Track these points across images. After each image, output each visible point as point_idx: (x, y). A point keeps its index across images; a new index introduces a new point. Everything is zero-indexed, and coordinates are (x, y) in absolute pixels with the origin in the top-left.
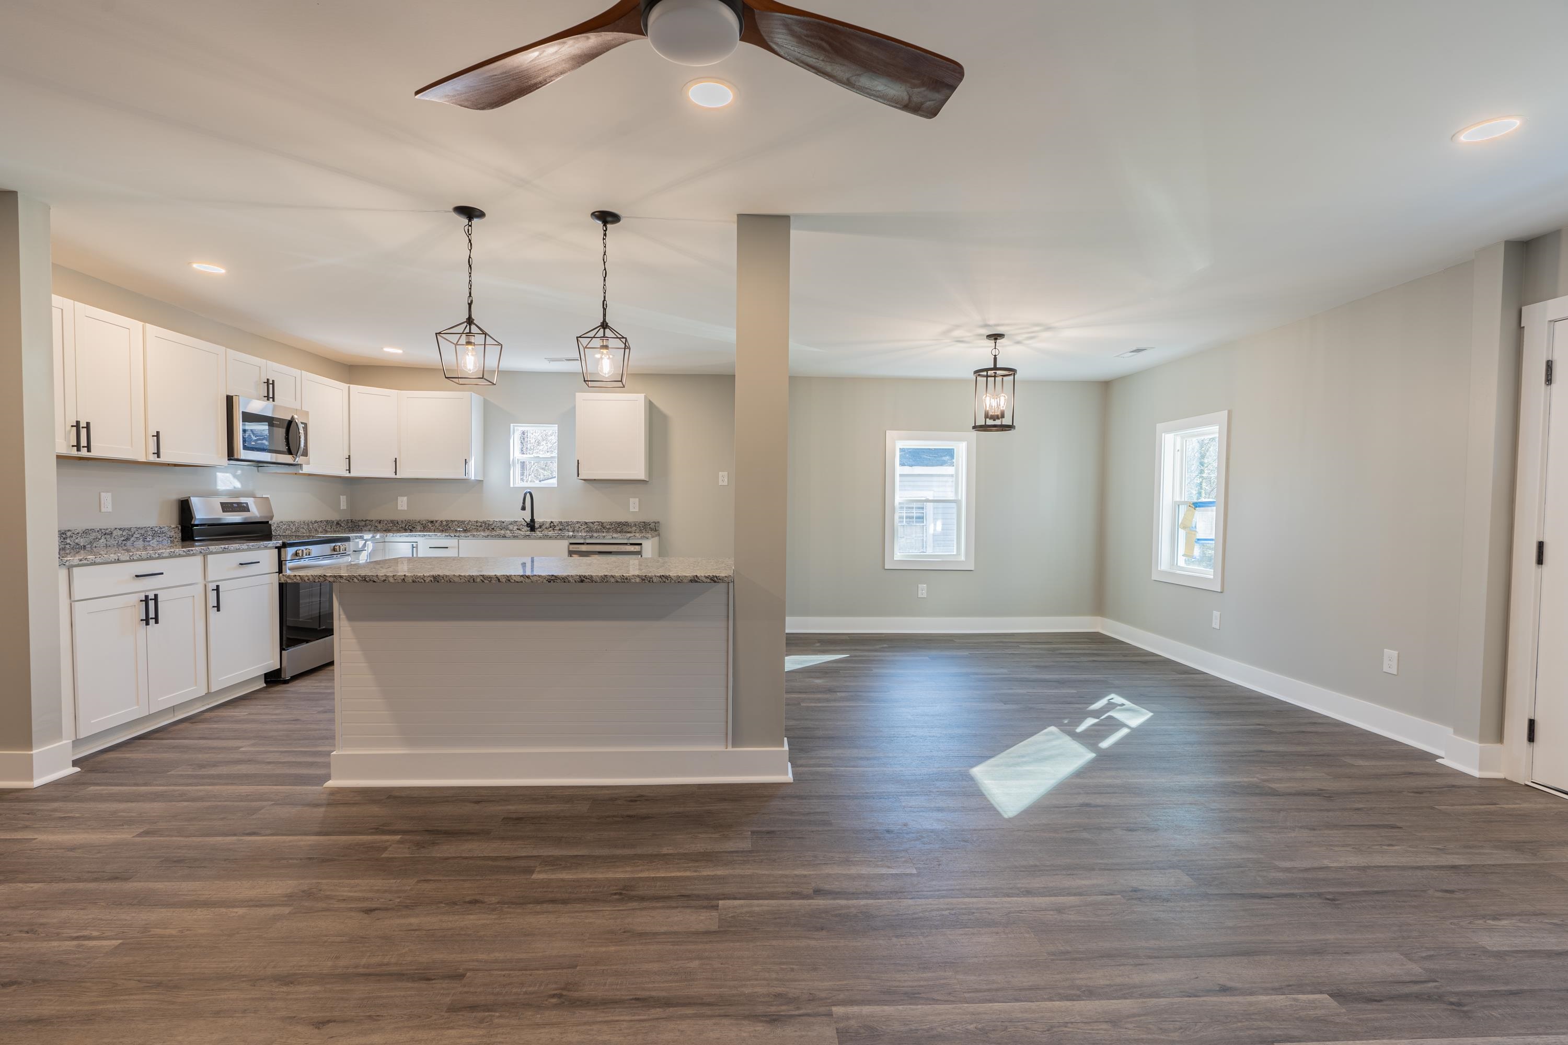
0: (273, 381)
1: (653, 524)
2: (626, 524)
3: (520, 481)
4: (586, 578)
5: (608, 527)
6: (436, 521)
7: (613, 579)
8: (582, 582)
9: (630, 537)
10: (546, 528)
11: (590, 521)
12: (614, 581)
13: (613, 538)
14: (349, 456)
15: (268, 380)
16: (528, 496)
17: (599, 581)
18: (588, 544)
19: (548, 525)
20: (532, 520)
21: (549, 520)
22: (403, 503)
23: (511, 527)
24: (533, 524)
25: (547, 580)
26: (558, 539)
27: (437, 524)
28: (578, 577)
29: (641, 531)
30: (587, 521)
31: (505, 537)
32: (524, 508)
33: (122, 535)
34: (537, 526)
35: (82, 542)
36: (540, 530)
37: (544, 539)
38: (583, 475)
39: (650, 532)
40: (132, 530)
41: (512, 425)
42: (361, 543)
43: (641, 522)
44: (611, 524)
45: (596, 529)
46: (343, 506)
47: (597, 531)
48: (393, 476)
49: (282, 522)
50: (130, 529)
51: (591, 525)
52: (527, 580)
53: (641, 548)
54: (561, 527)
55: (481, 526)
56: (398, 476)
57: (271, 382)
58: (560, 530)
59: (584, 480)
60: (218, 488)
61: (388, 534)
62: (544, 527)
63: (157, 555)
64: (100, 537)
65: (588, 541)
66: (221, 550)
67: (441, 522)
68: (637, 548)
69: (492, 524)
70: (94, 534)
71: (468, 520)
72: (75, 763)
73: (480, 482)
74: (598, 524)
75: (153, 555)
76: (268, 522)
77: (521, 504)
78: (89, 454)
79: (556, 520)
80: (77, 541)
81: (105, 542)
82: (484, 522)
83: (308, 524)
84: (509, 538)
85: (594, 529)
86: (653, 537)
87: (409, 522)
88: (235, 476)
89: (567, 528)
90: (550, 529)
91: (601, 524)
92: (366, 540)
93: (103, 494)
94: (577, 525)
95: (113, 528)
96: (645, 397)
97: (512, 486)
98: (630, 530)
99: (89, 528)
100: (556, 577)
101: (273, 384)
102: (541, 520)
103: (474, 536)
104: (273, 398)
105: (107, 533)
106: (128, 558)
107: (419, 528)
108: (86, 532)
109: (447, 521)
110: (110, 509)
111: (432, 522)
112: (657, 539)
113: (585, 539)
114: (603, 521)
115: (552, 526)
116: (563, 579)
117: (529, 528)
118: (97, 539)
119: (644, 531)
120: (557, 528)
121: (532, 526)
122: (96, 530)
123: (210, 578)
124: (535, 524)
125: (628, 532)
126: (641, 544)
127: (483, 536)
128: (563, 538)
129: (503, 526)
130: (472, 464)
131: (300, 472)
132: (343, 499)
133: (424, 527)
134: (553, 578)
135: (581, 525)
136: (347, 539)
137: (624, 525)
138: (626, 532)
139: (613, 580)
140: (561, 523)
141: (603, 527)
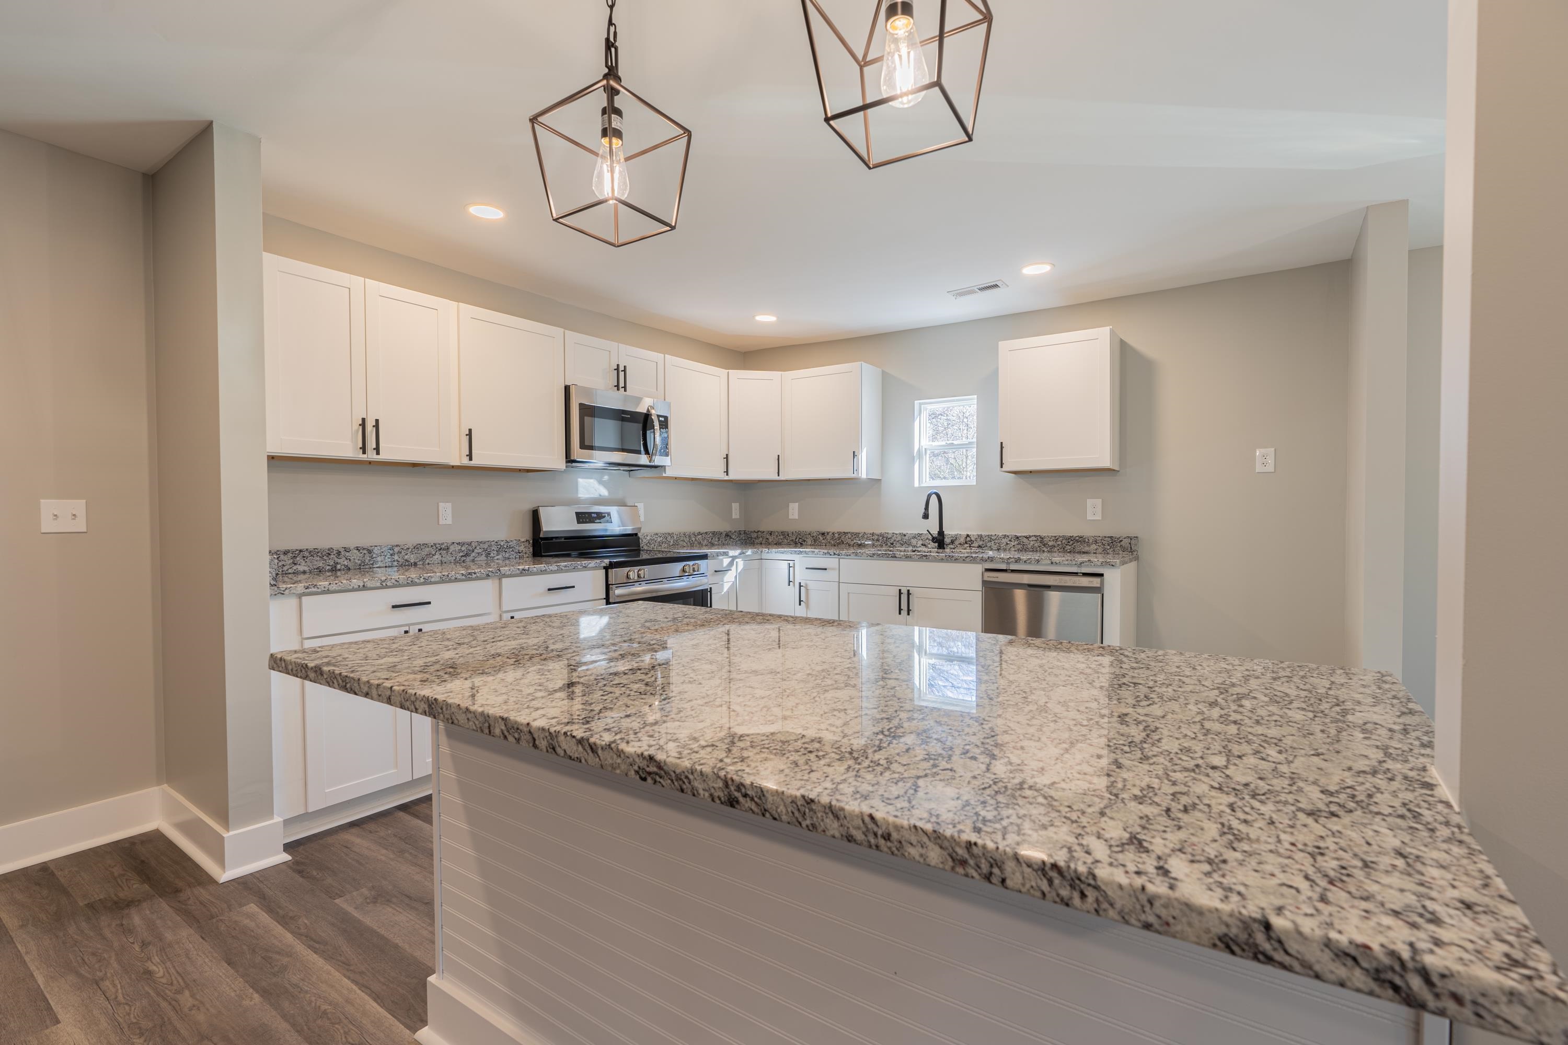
0: (625, 367)
1: (1128, 541)
2: (1081, 540)
3: (928, 479)
4: (745, 796)
5: (1050, 543)
6: (828, 533)
7: (836, 824)
8: (732, 806)
9: (1081, 563)
10: (960, 544)
11: (1023, 534)
12: (837, 834)
13: (1052, 563)
14: (727, 455)
15: (618, 365)
16: (934, 499)
17: (784, 817)
18: (1013, 571)
19: (962, 540)
20: (941, 533)
21: (964, 533)
22: (794, 510)
23: (914, 542)
24: (941, 538)
25: (637, 772)
26: (968, 563)
27: (829, 537)
28: (720, 784)
29: (1105, 552)
30: (1018, 535)
31: (896, 557)
32: (926, 516)
33: (461, 551)
34: (947, 540)
35: (412, 558)
36: (952, 546)
37: (947, 561)
38: (1010, 465)
39: (1121, 552)
40: (473, 544)
41: (916, 402)
42: (726, 561)
43: (1105, 537)
44: (1056, 539)
45: (1033, 547)
46: (736, 514)
47: (1034, 550)
48: (775, 477)
49: (657, 534)
50: (470, 544)
51: (1025, 540)
52: (591, 758)
53: (1102, 583)
54: (981, 543)
55: (878, 540)
56: (782, 478)
57: (621, 368)
58: (979, 547)
59: (1015, 473)
60: (579, 496)
61: (764, 550)
62: (957, 543)
63: (422, 580)
64: (434, 553)
65: (1014, 567)
66: (518, 572)
67: (833, 534)
68: (1095, 582)
69: (891, 538)
70: (427, 549)
71: (863, 531)
72: (288, 847)
73: (875, 483)
74: (1035, 539)
75: (416, 580)
76: (636, 534)
77: (923, 511)
78: (378, 457)
79: (974, 533)
80: (406, 557)
81: (440, 558)
82: (881, 535)
83: (690, 536)
84: (900, 559)
85: (1029, 546)
86: (1123, 563)
87: (799, 533)
88: (601, 482)
89: (989, 544)
90: (966, 545)
91: (1041, 539)
92: (734, 558)
93: (441, 505)
94: (1004, 541)
95: (450, 542)
96: (1112, 333)
97: (916, 484)
98: (1087, 549)
99: (422, 543)
100: (659, 766)
101: (625, 371)
102: (953, 533)
103: (856, 554)
104: (625, 387)
105: (443, 548)
106: (378, 584)
107: (809, 541)
108: (417, 547)
109: (839, 533)
110: (449, 521)
111: (823, 534)
112: (1133, 565)
113: (1008, 563)
114: (1043, 534)
115: (968, 541)
116: (679, 778)
117: (937, 544)
118: (430, 555)
119: (1110, 551)
120: (976, 544)
121: (940, 540)
122: (430, 545)
123: (505, 608)
124: (944, 538)
125: (1084, 553)
126: (1102, 575)
127: (868, 555)
128: (974, 560)
129: (904, 541)
130: (863, 456)
131: (664, 475)
132: (735, 506)
133: (815, 541)
134: (653, 769)
135: (1010, 541)
136: (704, 557)
137: (1078, 541)
138: (1080, 552)
139: (833, 827)
140: (980, 536)
141: (1042, 544)
